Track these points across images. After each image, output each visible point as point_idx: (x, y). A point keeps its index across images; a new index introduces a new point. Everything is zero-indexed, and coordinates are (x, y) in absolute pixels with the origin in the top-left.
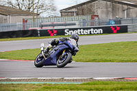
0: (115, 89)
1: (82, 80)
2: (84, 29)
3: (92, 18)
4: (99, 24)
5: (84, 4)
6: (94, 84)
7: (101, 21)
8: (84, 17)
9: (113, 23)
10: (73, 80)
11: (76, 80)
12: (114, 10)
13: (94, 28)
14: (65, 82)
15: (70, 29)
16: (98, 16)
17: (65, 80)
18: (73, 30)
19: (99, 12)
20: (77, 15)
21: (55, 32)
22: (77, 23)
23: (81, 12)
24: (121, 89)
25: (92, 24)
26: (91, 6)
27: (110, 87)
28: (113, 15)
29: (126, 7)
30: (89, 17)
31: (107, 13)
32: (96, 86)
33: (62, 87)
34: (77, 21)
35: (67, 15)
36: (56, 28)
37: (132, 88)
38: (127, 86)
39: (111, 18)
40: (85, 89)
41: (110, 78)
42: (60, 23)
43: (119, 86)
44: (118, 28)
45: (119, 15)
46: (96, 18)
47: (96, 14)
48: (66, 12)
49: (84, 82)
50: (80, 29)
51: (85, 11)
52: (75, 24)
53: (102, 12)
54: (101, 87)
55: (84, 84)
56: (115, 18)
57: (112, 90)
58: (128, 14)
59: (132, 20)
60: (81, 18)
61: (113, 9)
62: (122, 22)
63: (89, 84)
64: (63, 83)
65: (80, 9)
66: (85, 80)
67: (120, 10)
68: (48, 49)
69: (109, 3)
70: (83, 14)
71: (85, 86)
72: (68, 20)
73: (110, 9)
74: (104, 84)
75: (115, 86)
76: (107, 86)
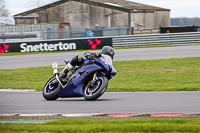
0: (93, 131)
1: (45, 118)
2: (49, 43)
3: (61, 27)
4: (71, 35)
5: (49, 6)
6: (64, 124)
7: (73, 31)
8: (49, 26)
9: (91, 34)
10: (33, 118)
11: (37, 117)
12: (93, 15)
13: (64, 42)
14: (21, 121)
15: (29, 44)
16: (68, 24)
17: (21, 117)
18: (33, 44)
19: (70, 18)
20: (39, 22)
21: (6, 47)
22: (38, 34)
23: (44, 18)
24: (103, 130)
25: (61, 35)
26: (59, 9)
27: (86, 127)
28: (91, 23)
29: (110, 11)
30: (57, 25)
31: (83, 20)
32: (66, 126)
33: (16, 127)
34: (38, 31)
35: (24, 23)
36: (7, 41)
37: (118, 129)
38: (111, 126)
39: (88, 27)
40: (50, 131)
41: (87, 115)
42: (14, 34)
43: (101, 126)
44: (99, 42)
45: (100, 23)
46: (67, 27)
47: (66, 21)
48: (23, 18)
49: (48, 121)
50: (43, 43)
51: (51, 17)
52: (35, 36)
53: (76, 18)
54: (74, 127)
55: (49, 124)
56: (93, 28)
57: (89, 132)
58: (112, 22)
59: (119, 30)
60: (44, 26)
61: (91, 15)
62: (104, 33)
63: (55, 123)
64: (18, 122)
65: (42, 14)
66: (50, 118)
67: (102, 15)
68: (67, 71)
69: (85, 5)
70: (47, 21)
71: (51, 127)
72: (26, 29)
73: (87, 14)
74: (77, 123)
75: (94, 127)
76: (82, 127)
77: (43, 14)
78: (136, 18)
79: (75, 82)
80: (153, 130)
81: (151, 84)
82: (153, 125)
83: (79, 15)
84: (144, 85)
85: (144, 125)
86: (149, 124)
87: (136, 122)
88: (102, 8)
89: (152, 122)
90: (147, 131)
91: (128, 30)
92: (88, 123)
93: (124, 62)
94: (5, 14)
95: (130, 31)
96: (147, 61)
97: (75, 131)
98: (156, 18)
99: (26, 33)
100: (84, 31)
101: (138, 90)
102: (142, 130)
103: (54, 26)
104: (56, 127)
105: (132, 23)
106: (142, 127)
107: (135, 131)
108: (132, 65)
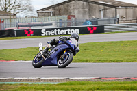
0: (91, 89)
1: (58, 80)
2: (61, 29)
3: (69, 18)
4: (76, 24)
5: (61, 4)
6: (71, 84)
7: (77, 21)
8: (61, 17)
9: (90, 23)
10: (50, 80)
11: (53, 80)
12: (91, 10)
13: (71, 29)
15: (47, 30)
16: (74, 16)
17: (42, 80)
18: (50, 30)
19: (76, 12)
20: (54, 15)
21: (32, 32)
22: (54, 23)
23: (57, 12)
24: (98, 89)
25: (69, 24)
26: (68, 6)
27: (87, 87)
28: (90, 15)
29: (102, 7)
30: (66, 17)
31: (84, 13)
32: (73, 86)
33: (38, 87)
34: (54, 21)
35: (44, 16)
36: (32, 28)
37: (108, 88)
38: (104, 86)
39: (88, 18)
40: (62, 89)
41: (87, 78)
42: (37, 23)
43: (96, 86)
44: (95, 28)
45: (96, 16)
46: (73, 19)
47: (72, 14)
48: (43, 12)
49: (60, 82)
50: (57, 29)
51: (62, 11)
52: (51, 25)
53: (79, 12)
54: (78, 87)
55: (61, 84)
56: (91, 19)
57: (88, 90)
58: (104, 15)
59: (109, 20)
60: (58, 18)
61: (89, 10)
62: (99, 22)
63: (65, 84)
64: (40, 83)
66: (61, 80)
67: (97, 11)
68: (47, 49)
69: (85, 3)
70: (60, 14)
71: (62, 87)
72: (45, 20)
73: (87, 10)
74: (80, 84)
75: (92, 86)
76: (83, 87)
77: (56, 10)
78: (121, 12)
79: (52, 56)
80: (132, 89)
81: (131, 57)
82: (133, 85)
83: (81, 10)
84: (126, 58)
85: (126, 85)
86: (130, 85)
87: (121, 83)
88: (97, 5)
89: (131, 83)
90: (128, 89)
91: (115, 20)
92: (87, 84)
93: (112, 42)
94: (30, 10)
95: (117, 21)
96: (128, 42)
97: (79, 90)
98: (134, 12)
99: (45, 23)
100: (85, 21)
101: (122, 61)
102: (125, 89)
103: (64, 18)
104: (66, 87)
105: (118, 15)
106: (125, 87)
107: (120, 89)
108: (118, 44)
